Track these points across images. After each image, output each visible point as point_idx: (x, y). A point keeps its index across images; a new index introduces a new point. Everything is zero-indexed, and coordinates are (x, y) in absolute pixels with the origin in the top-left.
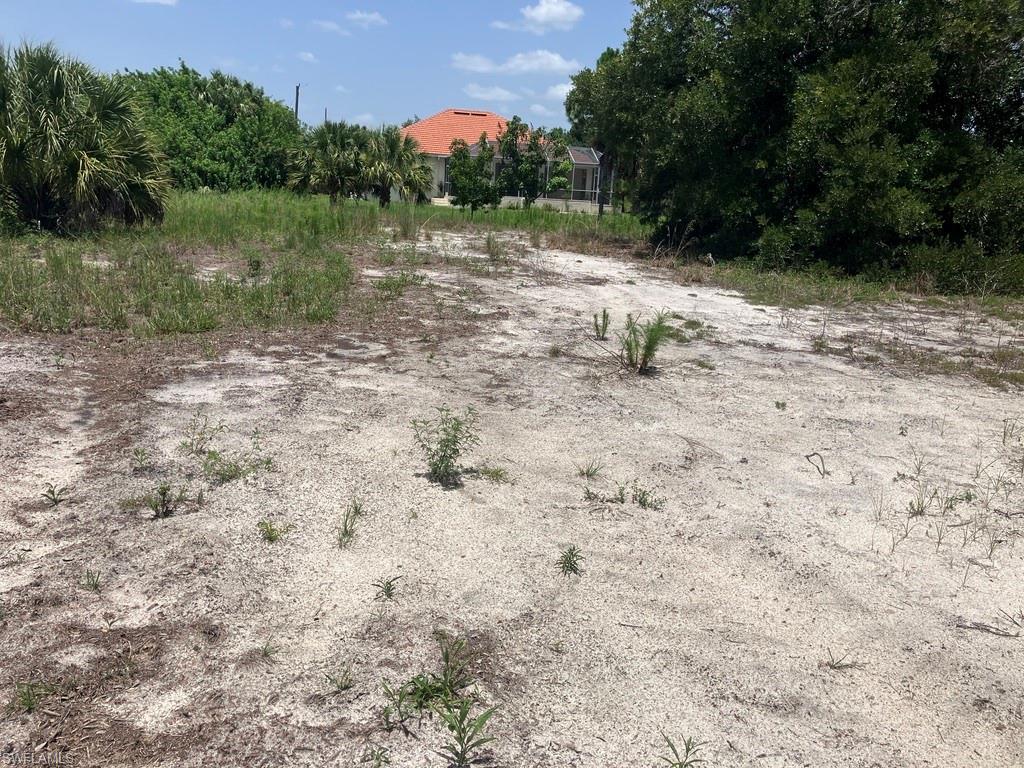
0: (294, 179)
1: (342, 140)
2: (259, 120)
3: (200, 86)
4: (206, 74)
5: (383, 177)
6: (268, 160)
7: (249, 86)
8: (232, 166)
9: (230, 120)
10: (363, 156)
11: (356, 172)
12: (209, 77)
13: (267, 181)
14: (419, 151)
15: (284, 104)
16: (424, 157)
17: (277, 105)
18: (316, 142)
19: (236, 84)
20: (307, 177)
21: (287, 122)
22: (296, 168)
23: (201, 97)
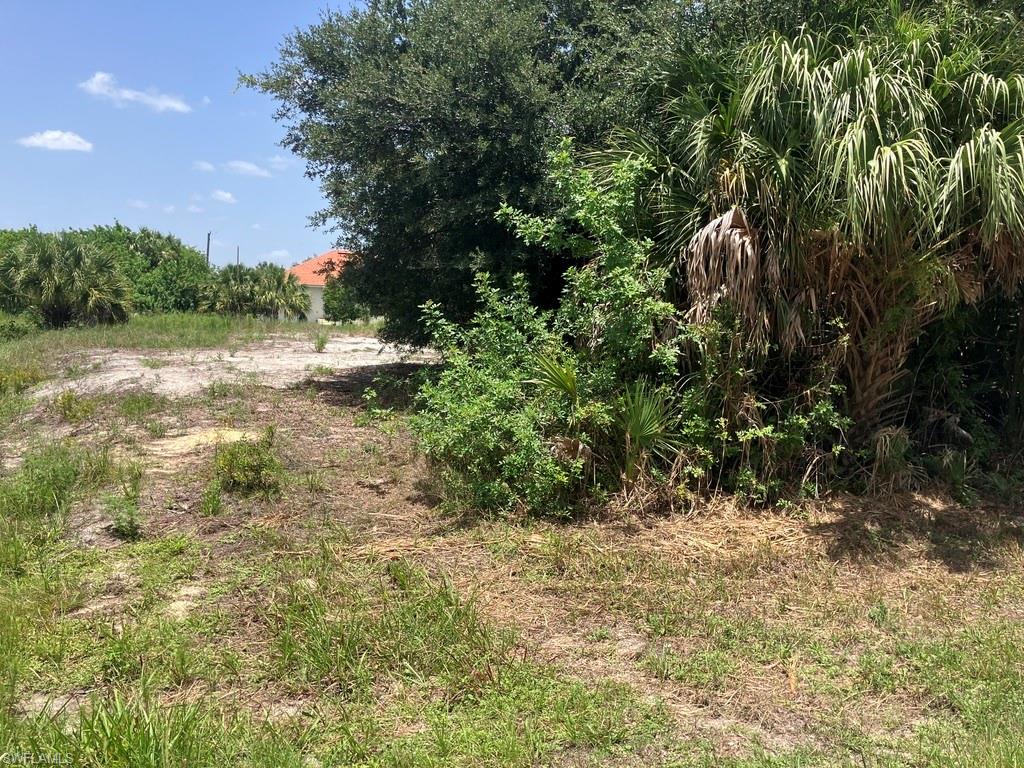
0: (204, 304)
1: (241, 277)
2: (178, 264)
3: (131, 239)
4: (136, 230)
5: (272, 302)
6: (184, 293)
7: (169, 239)
8: (156, 298)
9: (154, 264)
10: (257, 288)
11: (251, 299)
12: (138, 232)
13: (182, 306)
14: (300, 283)
15: (196, 249)
16: (304, 287)
17: (192, 251)
18: (220, 280)
19: (159, 236)
20: (214, 304)
21: (200, 265)
22: (206, 298)
23: (132, 247)
